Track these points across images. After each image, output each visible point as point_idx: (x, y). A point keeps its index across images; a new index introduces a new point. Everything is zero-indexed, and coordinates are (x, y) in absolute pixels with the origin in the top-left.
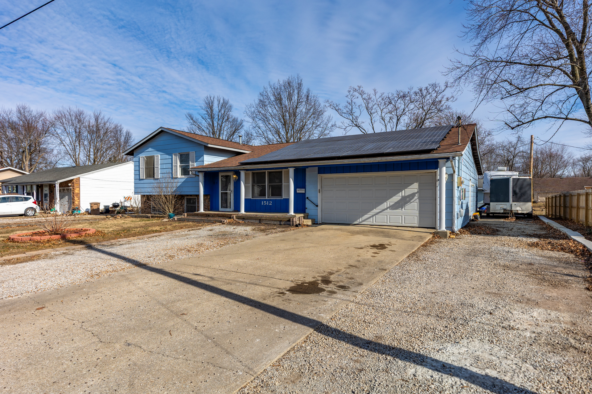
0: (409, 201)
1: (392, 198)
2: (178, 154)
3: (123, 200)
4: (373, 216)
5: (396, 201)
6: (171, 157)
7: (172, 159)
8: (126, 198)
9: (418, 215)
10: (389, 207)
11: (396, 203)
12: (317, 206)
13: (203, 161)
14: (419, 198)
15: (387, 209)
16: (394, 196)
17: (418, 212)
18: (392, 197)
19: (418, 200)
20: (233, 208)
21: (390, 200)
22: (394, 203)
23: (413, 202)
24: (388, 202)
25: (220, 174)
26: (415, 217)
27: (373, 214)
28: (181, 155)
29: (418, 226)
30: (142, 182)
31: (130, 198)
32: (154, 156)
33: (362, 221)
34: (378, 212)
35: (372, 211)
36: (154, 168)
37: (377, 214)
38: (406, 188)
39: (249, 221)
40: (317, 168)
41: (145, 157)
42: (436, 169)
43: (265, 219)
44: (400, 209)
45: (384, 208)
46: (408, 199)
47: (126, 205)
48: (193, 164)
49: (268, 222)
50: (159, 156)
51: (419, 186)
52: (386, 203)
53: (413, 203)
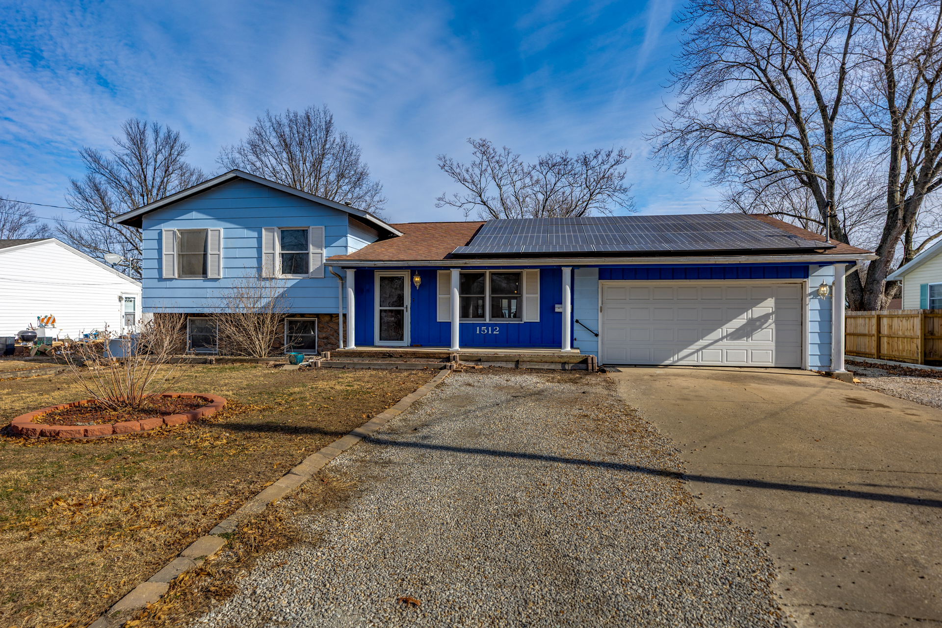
0: (760, 327)
1: (730, 323)
2: (276, 229)
3: (35, 325)
4: (697, 351)
5: (738, 326)
6: (255, 234)
7: (259, 239)
8: (43, 319)
9: (774, 348)
10: (726, 337)
11: (738, 330)
12: (597, 335)
13: (346, 247)
14: (776, 322)
15: (722, 339)
16: (735, 318)
17: (773, 344)
18: (731, 320)
19: (773, 326)
20: (410, 340)
21: (728, 325)
22: (734, 330)
23: (765, 328)
24: (724, 328)
25: (377, 275)
26: (768, 351)
27: (698, 347)
28: (282, 232)
29: (773, 366)
30: (168, 284)
31: (51, 320)
32: (206, 231)
33: (679, 360)
34: (707, 344)
35: (696, 344)
36: (205, 255)
37: (705, 347)
38: (754, 307)
39: (493, 365)
40: (597, 269)
41: (178, 230)
42: (805, 278)
43: (528, 359)
44: (745, 339)
45: (717, 338)
46: (758, 323)
47: (47, 335)
48: (319, 251)
49: (535, 365)
50: (222, 231)
51: (775, 303)
52: (721, 330)
53: (765, 330)
